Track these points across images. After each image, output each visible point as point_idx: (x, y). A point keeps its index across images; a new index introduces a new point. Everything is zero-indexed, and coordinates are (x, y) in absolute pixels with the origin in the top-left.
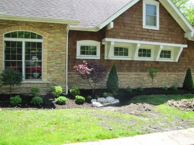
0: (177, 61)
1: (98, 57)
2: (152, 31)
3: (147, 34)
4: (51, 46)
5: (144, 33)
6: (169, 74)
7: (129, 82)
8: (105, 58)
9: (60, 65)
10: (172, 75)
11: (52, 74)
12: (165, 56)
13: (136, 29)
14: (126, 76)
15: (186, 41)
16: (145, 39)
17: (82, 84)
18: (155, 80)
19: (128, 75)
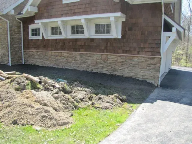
1: (41, 37)
2: (72, 4)
5: (64, 9)
10: (112, 57)
11: (3, 50)
14: (60, 54)
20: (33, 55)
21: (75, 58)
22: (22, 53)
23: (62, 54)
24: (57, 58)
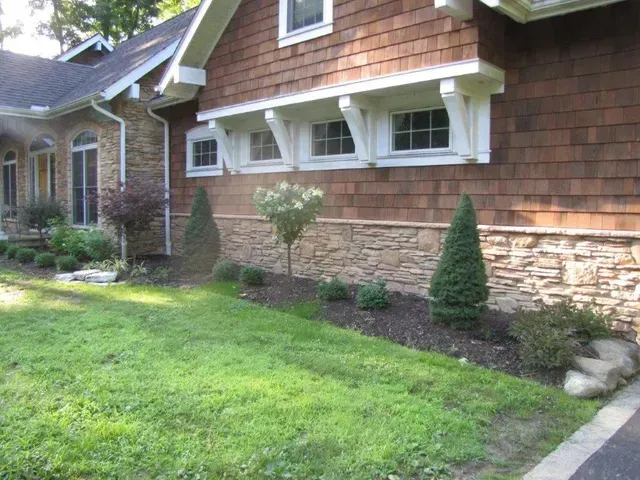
1: (219, 168)
2: (307, 48)
3: (291, 64)
5: (283, 66)
6: (439, 229)
16: (284, 87)
21: (324, 241)
22: (164, 222)
24: (266, 241)
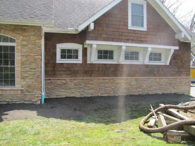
0: (168, 64)
1: (80, 61)
2: (138, 32)
3: (133, 35)
4: (25, 50)
5: (130, 35)
6: (160, 78)
7: (115, 87)
8: (88, 62)
9: (34, 71)
10: (163, 80)
11: (26, 80)
12: (155, 59)
13: (120, 30)
14: (111, 81)
15: (177, 42)
16: (131, 41)
17: (63, 90)
18: (144, 85)
19: (113, 80)
20: (65, 84)
23: (114, 80)
24: (107, 85)
